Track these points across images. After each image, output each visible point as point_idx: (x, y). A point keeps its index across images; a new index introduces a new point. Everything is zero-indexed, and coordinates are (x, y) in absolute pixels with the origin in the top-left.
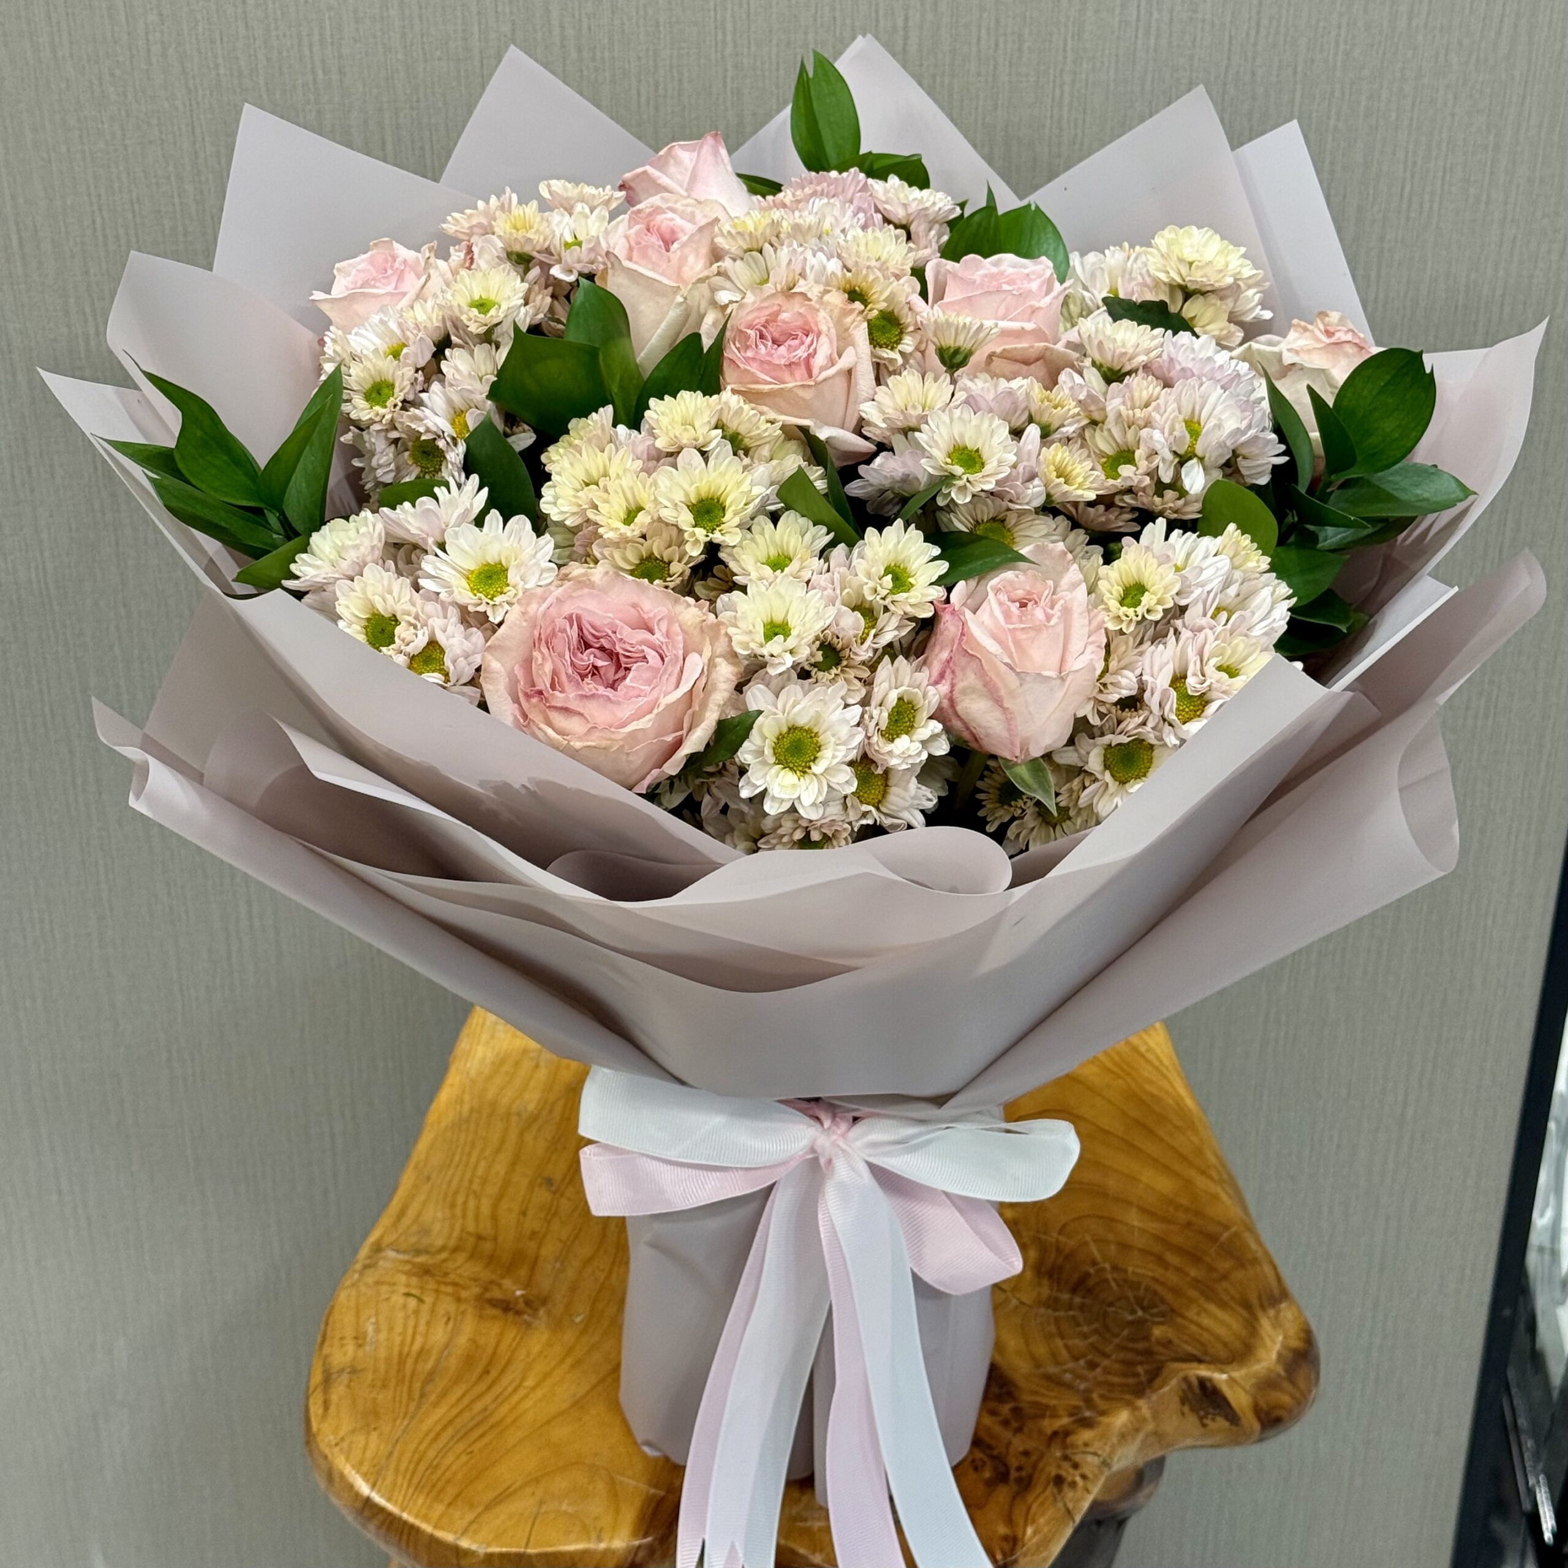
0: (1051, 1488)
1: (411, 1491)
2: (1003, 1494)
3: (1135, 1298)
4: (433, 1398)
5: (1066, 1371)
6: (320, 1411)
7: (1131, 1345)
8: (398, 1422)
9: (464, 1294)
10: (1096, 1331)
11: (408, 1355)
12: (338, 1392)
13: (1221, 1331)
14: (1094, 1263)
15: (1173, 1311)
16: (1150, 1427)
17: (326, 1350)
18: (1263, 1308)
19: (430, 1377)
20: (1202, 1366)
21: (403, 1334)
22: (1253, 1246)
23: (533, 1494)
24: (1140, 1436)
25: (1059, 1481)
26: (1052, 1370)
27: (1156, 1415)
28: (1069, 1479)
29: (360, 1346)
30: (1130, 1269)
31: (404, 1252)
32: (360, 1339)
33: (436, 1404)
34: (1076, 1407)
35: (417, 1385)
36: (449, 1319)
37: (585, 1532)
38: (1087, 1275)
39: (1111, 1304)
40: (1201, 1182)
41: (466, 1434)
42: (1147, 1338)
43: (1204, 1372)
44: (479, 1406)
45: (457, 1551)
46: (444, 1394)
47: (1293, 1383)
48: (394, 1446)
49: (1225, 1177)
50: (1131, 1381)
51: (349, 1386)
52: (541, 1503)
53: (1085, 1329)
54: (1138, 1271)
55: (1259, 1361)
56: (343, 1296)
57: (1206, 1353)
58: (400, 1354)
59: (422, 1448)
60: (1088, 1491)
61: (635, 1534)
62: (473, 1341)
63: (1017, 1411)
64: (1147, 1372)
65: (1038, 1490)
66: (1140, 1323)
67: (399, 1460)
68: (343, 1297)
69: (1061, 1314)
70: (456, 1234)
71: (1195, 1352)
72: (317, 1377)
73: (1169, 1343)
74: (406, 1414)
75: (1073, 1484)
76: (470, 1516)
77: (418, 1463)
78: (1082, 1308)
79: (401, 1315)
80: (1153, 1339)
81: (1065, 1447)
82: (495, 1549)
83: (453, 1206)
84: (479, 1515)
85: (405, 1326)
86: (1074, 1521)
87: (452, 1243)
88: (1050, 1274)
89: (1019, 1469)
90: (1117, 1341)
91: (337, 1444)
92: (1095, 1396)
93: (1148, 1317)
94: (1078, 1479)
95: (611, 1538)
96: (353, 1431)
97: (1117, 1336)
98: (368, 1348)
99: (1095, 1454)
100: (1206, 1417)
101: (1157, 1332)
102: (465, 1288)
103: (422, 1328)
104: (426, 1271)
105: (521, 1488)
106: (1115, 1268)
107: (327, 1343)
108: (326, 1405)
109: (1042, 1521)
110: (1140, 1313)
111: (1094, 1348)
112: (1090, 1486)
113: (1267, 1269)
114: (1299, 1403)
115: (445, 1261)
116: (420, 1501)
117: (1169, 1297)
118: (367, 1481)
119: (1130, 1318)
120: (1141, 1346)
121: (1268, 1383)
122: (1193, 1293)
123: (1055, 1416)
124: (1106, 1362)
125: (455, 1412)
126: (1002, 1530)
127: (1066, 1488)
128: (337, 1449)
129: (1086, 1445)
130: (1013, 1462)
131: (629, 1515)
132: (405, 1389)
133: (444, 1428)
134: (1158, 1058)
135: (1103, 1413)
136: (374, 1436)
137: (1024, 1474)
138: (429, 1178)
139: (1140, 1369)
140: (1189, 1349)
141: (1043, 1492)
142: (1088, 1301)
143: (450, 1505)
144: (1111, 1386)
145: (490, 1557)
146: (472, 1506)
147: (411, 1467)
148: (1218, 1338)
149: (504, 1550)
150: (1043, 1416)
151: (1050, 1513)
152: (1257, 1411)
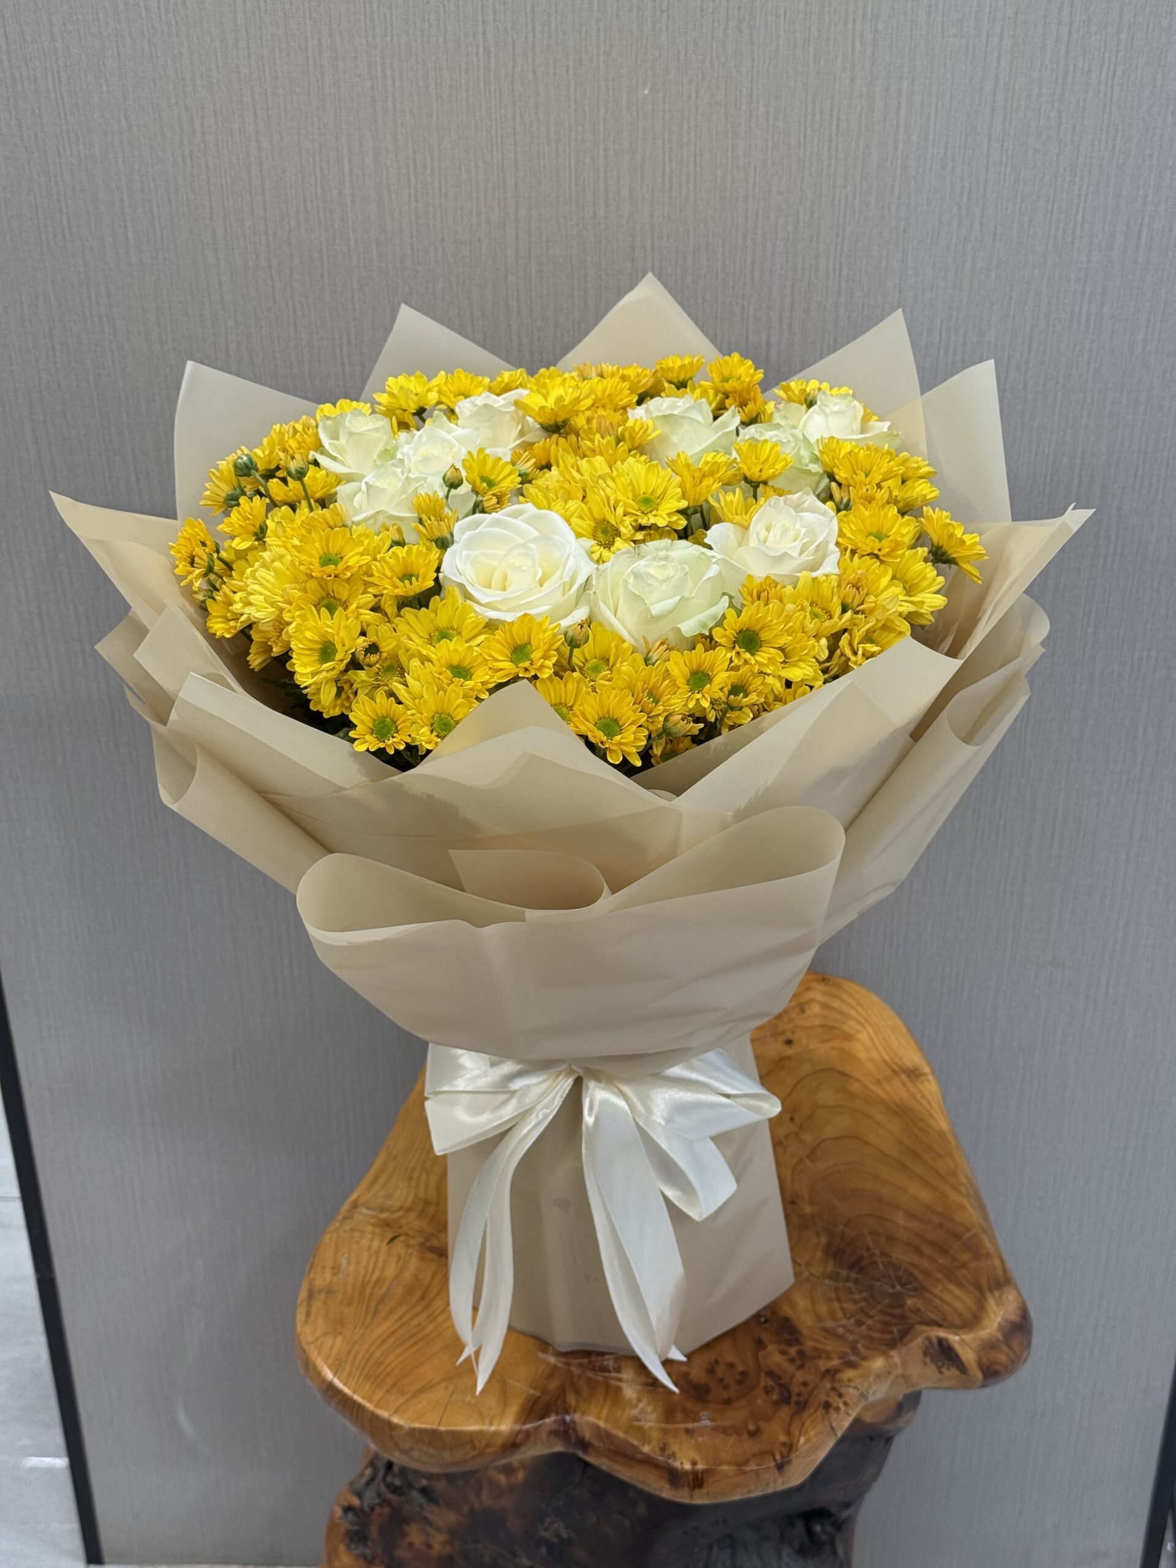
0: (821, 1411)
1: (361, 1379)
2: (785, 1412)
3: (897, 1277)
4: (383, 1314)
5: (840, 1326)
6: (304, 1318)
7: (890, 1311)
8: (357, 1330)
9: (412, 1242)
10: (865, 1299)
11: (369, 1282)
12: (317, 1305)
13: (958, 1305)
14: (868, 1249)
15: (923, 1288)
16: (899, 1371)
17: (312, 1276)
18: (991, 1291)
19: (382, 1301)
20: (942, 1329)
21: (366, 1268)
22: (988, 1245)
23: (447, 1388)
24: (892, 1377)
25: (827, 1406)
26: (829, 1324)
27: (904, 1364)
28: (835, 1404)
29: (335, 1274)
30: (894, 1255)
31: (374, 1209)
32: (336, 1269)
33: (385, 1319)
34: (846, 1354)
35: (373, 1305)
36: (399, 1259)
37: (482, 1418)
38: (861, 1258)
39: (878, 1280)
40: (954, 1196)
41: (403, 1342)
42: (902, 1306)
43: (942, 1333)
44: (414, 1323)
45: (391, 1426)
46: (392, 1311)
47: (1010, 1347)
48: (352, 1347)
49: (972, 1193)
50: (888, 1337)
51: (325, 1302)
52: (452, 1394)
53: (857, 1297)
54: (900, 1257)
55: (983, 1328)
56: (327, 1237)
57: (945, 1320)
58: (363, 1281)
59: (372, 1349)
60: (848, 1414)
61: (516, 1421)
62: (415, 1276)
63: (801, 1353)
64: (899, 1331)
65: (812, 1410)
66: (898, 1295)
67: (354, 1359)
68: (328, 1239)
69: (841, 1284)
70: (410, 1199)
71: (938, 1319)
72: (303, 1294)
73: (918, 1311)
74: (363, 1324)
75: (837, 1409)
76: (401, 1400)
77: (368, 1359)
78: (856, 1281)
79: (366, 1254)
80: (906, 1307)
81: (834, 1381)
82: (417, 1425)
83: (410, 1178)
84: (408, 1400)
85: (368, 1262)
86: (836, 1435)
87: (407, 1205)
88: (835, 1256)
89: (799, 1395)
90: (879, 1307)
91: (312, 1343)
92: (860, 1346)
93: (903, 1290)
94: (841, 1405)
95: (499, 1424)
96: (325, 1334)
97: (879, 1303)
98: (341, 1276)
99: (855, 1388)
100: (943, 1366)
101: (910, 1302)
102: (413, 1238)
103: (380, 1264)
104: (386, 1224)
105: (439, 1383)
106: (883, 1254)
107: (312, 1272)
108: (308, 1314)
109: (812, 1433)
110: (898, 1288)
111: (862, 1310)
112: (850, 1412)
113: (997, 1262)
114: (1013, 1362)
115: (400, 1217)
116: (366, 1388)
117: (921, 1277)
118: (331, 1370)
119: (891, 1290)
120: (897, 1311)
121: (989, 1346)
122: (938, 1275)
123: (829, 1357)
124: (870, 1322)
125: (396, 1326)
126: (782, 1438)
127: (831, 1410)
128: (313, 1346)
129: (850, 1380)
130: (795, 1389)
131: (514, 1409)
132: (364, 1307)
133: (389, 1337)
134: (929, 1103)
135: (864, 1358)
136: (339, 1339)
137: (802, 1399)
138: (395, 1158)
139: (895, 1329)
140: (933, 1316)
141: (816, 1411)
142: (860, 1276)
143: (387, 1391)
144: (873, 1338)
145: (412, 1431)
146: (403, 1393)
147: (363, 1363)
148: (954, 1309)
149: (423, 1426)
150: (820, 1358)
151: (819, 1427)
152: (980, 1364)
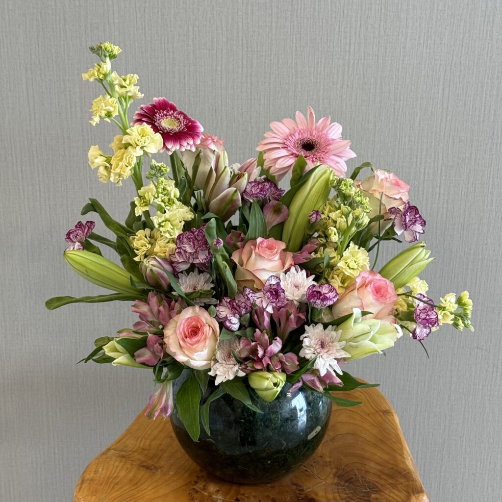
3: (368, 486)
4: (116, 489)
8: (103, 494)
9: (134, 463)
10: (351, 493)
11: (111, 477)
12: (85, 485)
14: (355, 475)
15: (380, 491)
17: (84, 475)
19: (117, 484)
21: (111, 471)
22: (414, 477)
31: (117, 451)
32: (96, 472)
33: (118, 491)
35: (112, 485)
36: (127, 469)
38: (352, 478)
39: (358, 487)
44: (132, 492)
46: (121, 488)
51: (89, 485)
53: (347, 492)
54: (370, 478)
62: (134, 476)
66: (368, 493)
69: (340, 487)
70: (136, 448)
74: (106, 492)
78: (348, 487)
79: (111, 467)
83: (137, 440)
87: (134, 450)
88: (339, 477)
93: (371, 491)
96: (87, 496)
98: (98, 475)
103: (118, 471)
104: (123, 456)
106: (362, 477)
110: (368, 489)
115: (130, 454)
119: (364, 491)
122: (388, 486)
125: (123, 493)
132: (108, 486)
133: (118, 497)
136: (94, 497)
142: (350, 485)
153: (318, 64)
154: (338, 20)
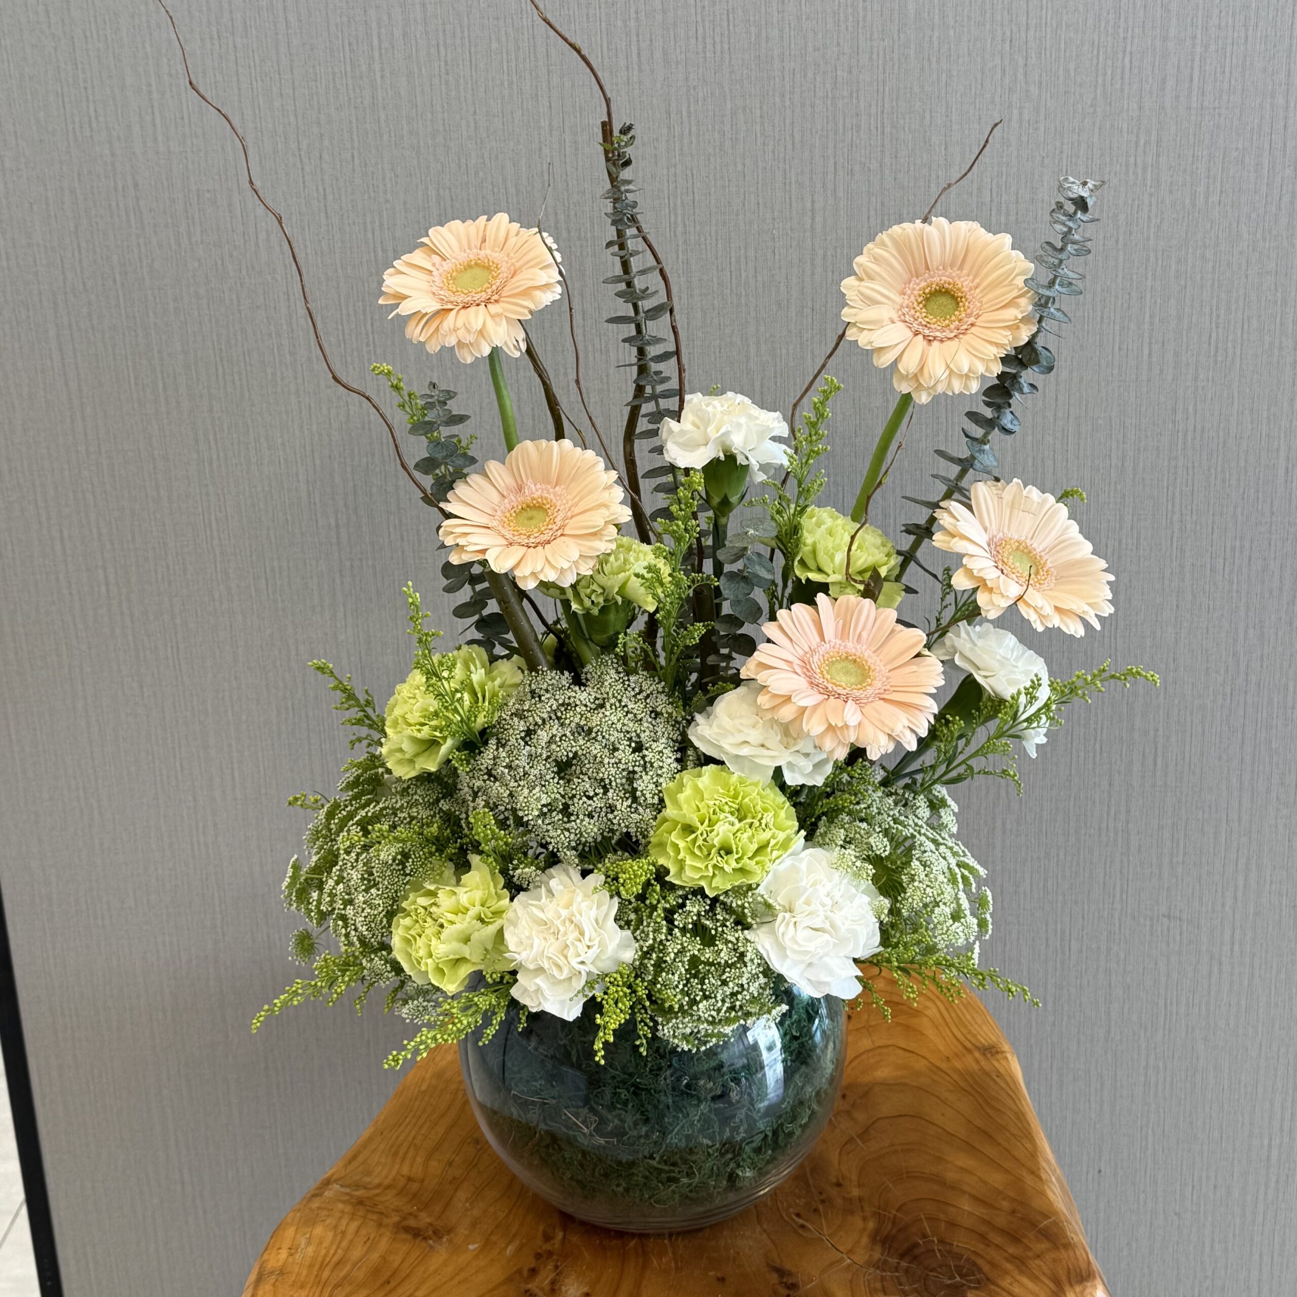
3: (956, 1266)
9: (386, 1221)
11: (328, 1264)
12: (265, 1289)
14: (924, 1236)
15: (988, 1279)
17: (266, 1257)
18: (1071, 1285)
19: (342, 1282)
21: (327, 1249)
22: (1069, 1234)
29: (292, 1254)
30: (955, 1243)
31: (347, 1186)
32: (293, 1250)
36: (368, 1240)
38: (915, 1245)
39: (933, 1270)
40: (1032, 1182)
51: (274, 1285)
53: (907, 1288)
54: (962, 1245)
58: (322, 1262)
62: (383, 1258)
66: (957, 1287)
68: (290, 1217)
69: (888, 1274)
70: (391, 1176)
72: (252, 1277)
78: (907, 1271)
79: (330, 1234)
83: (395, 1155)
85: (331, 1243)
87: (387, 1182)
88: (883, 1242)
93: (964, 1282)
98: (297, 1257)
102: (388, 1217)
103: (345, 1244)
104: (359, 1202)
106: (941, 1241)
107: (268, 1251)
110: (958, 1279)
113: (1079, 1253)
115: (377, 1195)
117: (986, 1268)
119: (948, 1282)
122: (1008, 1266)
142: (913, 1266)
153: (738, 261)
154: (782, 155)
